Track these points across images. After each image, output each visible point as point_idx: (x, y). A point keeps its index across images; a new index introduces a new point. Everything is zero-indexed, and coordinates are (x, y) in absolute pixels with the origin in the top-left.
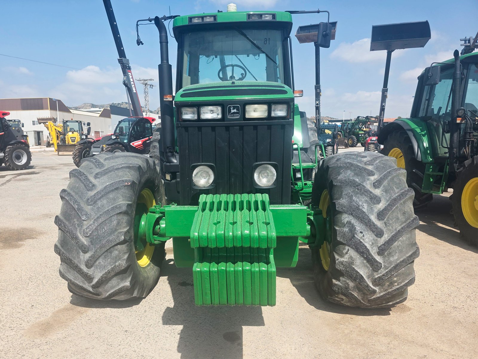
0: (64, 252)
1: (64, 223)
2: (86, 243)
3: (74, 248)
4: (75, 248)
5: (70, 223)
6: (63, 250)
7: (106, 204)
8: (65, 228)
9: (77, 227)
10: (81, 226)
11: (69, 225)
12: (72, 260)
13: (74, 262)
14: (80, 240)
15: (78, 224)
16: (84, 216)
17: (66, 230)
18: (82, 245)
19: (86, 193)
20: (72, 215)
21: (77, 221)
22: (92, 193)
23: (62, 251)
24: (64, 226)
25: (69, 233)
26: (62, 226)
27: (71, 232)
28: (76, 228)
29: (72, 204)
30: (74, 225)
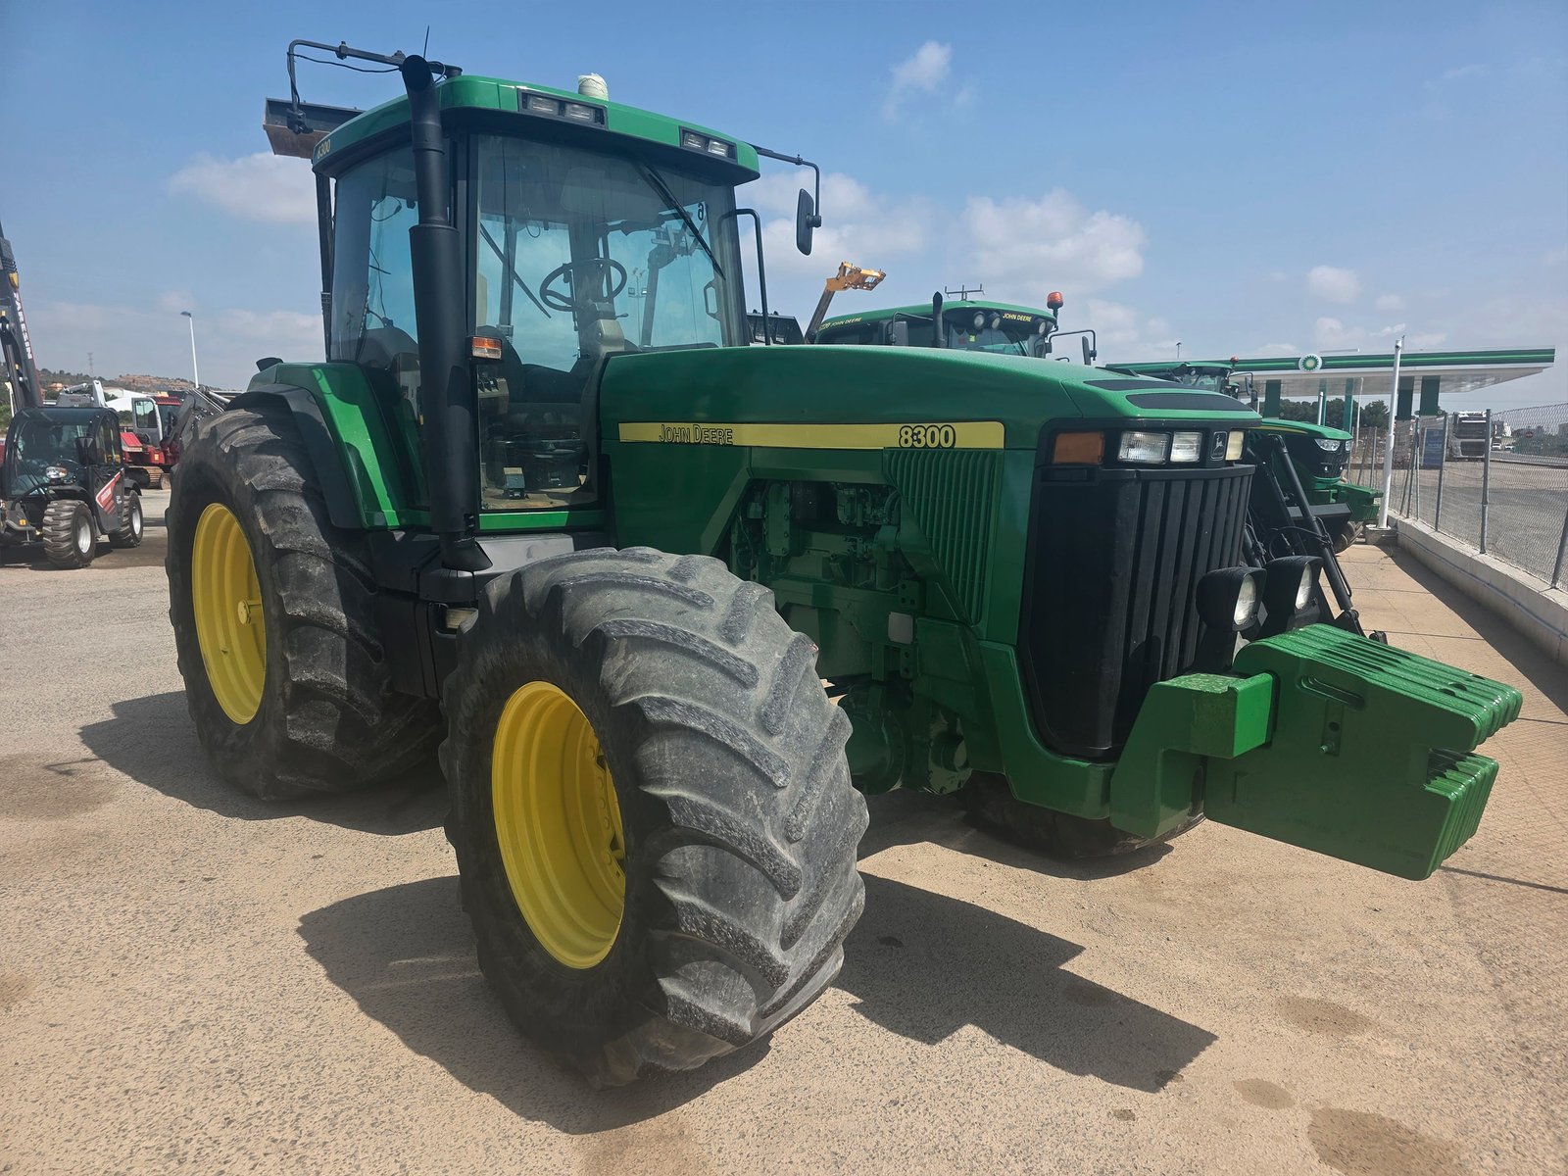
0: (726, 917)
1: (718, 813)
2: (795, 863)
3: (757, 891)
4: (761, 891)
5: (736, 808)
6: (718, 913)
7: (812, 720)
8: (731, 829)
9: (761, 815)
10: (774, 809)
11: (737, 816)
12: (751, 937)
13: (757, 941)
14: (779, 856)
15: (762, 807)
16: (781, 774)
17: (735, 837)
18: (789, 873)
19: (746, 698)
20: (734, 778)
21: (758, 797)
22: (760, 693)
23: (716, 918)
24: (725, 824)
25: (749, 844)
26: (716, 827)
27: (753, 838)
28: (760, 821)
29: (728, 742)
30: (749, 812)
